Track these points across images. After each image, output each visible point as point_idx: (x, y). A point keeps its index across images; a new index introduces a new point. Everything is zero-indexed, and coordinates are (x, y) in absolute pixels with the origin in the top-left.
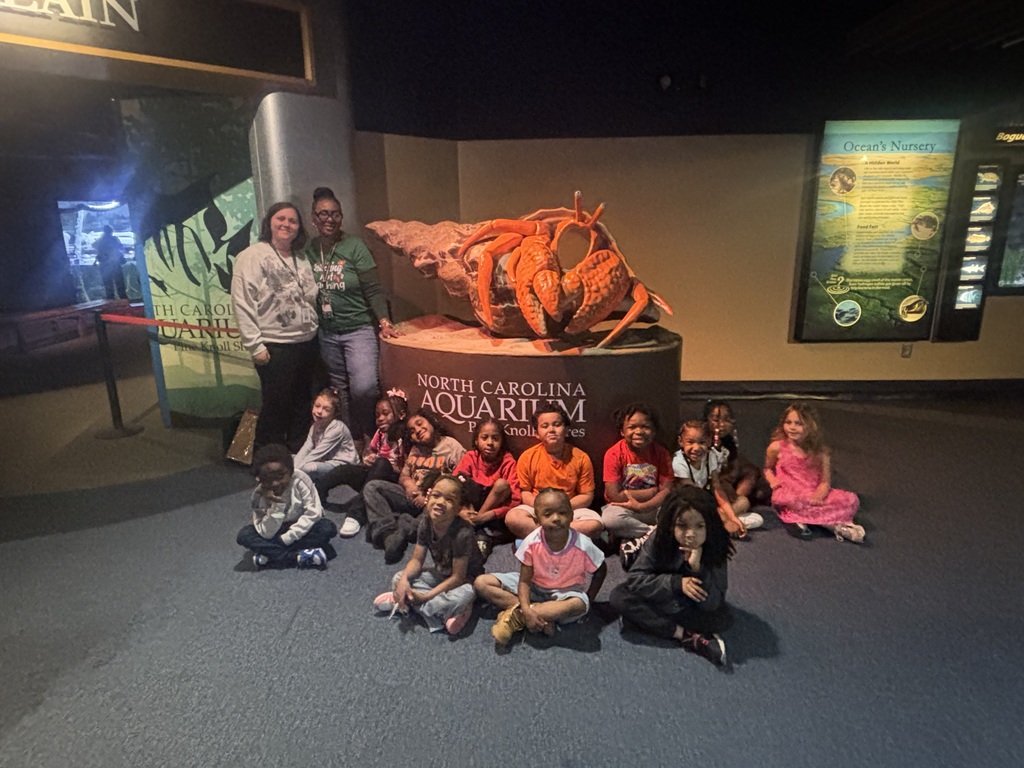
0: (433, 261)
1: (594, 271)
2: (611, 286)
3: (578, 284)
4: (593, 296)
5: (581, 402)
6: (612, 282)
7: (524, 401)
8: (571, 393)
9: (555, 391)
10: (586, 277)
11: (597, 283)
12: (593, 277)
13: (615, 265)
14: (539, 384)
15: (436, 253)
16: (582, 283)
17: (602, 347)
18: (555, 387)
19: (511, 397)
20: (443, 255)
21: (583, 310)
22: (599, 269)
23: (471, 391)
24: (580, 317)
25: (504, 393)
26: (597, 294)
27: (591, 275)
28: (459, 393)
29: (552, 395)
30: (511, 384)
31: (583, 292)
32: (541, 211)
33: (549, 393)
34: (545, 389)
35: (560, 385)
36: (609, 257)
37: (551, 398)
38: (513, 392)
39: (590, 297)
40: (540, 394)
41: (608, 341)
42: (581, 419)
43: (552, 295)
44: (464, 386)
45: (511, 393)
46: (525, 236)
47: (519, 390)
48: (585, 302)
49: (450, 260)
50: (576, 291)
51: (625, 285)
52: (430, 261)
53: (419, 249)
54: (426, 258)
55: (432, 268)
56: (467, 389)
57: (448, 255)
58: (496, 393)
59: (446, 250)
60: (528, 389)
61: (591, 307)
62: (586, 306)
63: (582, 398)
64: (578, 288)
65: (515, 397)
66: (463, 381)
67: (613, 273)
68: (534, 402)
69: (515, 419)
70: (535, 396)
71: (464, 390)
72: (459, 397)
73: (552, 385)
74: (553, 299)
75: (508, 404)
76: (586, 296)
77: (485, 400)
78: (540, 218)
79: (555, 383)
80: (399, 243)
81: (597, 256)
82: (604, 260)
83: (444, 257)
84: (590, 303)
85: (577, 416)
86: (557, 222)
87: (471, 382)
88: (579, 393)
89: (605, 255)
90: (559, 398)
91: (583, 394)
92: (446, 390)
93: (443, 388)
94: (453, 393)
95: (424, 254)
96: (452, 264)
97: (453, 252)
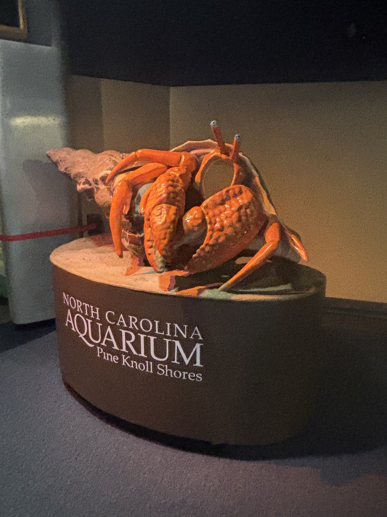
0: (91, 187)
1: (221, 208)
2: (238, 225)
3: (200, 221)
4: (215, 235)
5: (198, 347)
6: (239, 220)
7: (142, 336)
8: (189, 334)
9: (172, 332)
10: (211, 214)
11: (222, 221)
12: (219, 215)
13: (246, 202)
14: (157, 322)
15: (91, 180)
16: (204, 220)
17: (224, 290)
18: (172, 327)
19: (130, 330)
20: (96, 182)
21: (203, 249)
22: (227, 206)
23: (98, 318)
24: (199, 256)
25: (125, 326)
26: (220, 233)
27: (217, 211)
28: (89, 317)
29: (168, 334)
30: (131, 317)
31: (206, 230)
32: (188, 142)
33: (166, 333)
34: (162, 328)
35: (176, 326)
36: (241, 192)
37: (168, 337)
38: (133, 326)
39: (211, 236)
40: (157, 332)
41: (229, 285)
42: (198, 364)
43: (163, 232)
44: (92, 312)
45: (131, 327)
46: (169, 167)
47: (138, 324)
48: (205, 242)
49: (102, 187)
50: (196, 229)
51: (257, 225)
52: (87, 186)
53: (79, 175)
54: (84, 184)
55: (90, 193)
56: (95, 315)
57: (100, 182)
58: (118, 324)
59: (98, 177)
60: (146, 326)
61: (212, 246)
62: (206, 245)
63: (200, 342)
64: (199, 225)
65: (133, 331)
66: (92, 307)
67: (243, 210)
68: (152, 339)
69: (135, 353)
70: (152, 333)
71: (92, 316)
72: (89, 321)
73: (169, 324)
74: (162, 236)
75: (128, 337)
76: (209, 233)
77: (109, 329)
78: (188, 149)
79: (172, 323)
80: (66, 169)
81: (228, 191)
82: (235, 196)
83: (97, 184)
84: (211, 242)
85: (193, 360)
86: (205, 154)
87: (98, 309)
88: (196, 337)
89: (237, 191)
90: (176, 339)
91: (201, 338)
92: (79, 313)
93: (78, 310)
94: (86, 317)
95: (83, 180)
96: (103, 190)
97: (103, 179)
